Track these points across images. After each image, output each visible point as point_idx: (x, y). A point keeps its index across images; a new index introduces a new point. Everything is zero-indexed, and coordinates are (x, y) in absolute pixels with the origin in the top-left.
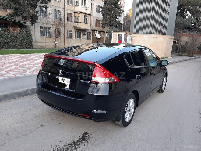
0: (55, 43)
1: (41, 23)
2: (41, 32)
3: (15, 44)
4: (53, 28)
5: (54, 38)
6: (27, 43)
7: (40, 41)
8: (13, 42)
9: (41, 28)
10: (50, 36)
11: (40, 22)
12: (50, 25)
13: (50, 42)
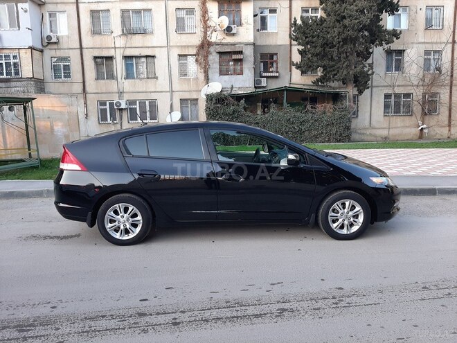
0: (420, 128)
1: (387, 86)
2: (387, 106)
3: (314, 133)
4: (417, 94)
5: (419, 116)
6: (337, 131)
7: (383, 126)
8: (310, 131)
9: (387, 96)
10: (409, 112)
11: (386, 84)
12: (409, 88)
13: (407, 127)
